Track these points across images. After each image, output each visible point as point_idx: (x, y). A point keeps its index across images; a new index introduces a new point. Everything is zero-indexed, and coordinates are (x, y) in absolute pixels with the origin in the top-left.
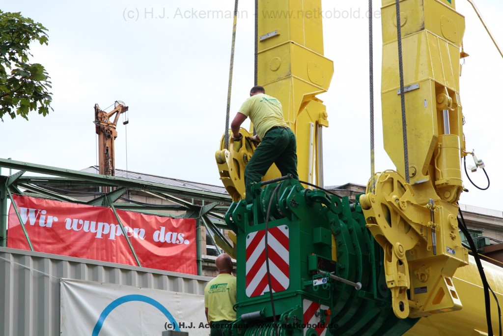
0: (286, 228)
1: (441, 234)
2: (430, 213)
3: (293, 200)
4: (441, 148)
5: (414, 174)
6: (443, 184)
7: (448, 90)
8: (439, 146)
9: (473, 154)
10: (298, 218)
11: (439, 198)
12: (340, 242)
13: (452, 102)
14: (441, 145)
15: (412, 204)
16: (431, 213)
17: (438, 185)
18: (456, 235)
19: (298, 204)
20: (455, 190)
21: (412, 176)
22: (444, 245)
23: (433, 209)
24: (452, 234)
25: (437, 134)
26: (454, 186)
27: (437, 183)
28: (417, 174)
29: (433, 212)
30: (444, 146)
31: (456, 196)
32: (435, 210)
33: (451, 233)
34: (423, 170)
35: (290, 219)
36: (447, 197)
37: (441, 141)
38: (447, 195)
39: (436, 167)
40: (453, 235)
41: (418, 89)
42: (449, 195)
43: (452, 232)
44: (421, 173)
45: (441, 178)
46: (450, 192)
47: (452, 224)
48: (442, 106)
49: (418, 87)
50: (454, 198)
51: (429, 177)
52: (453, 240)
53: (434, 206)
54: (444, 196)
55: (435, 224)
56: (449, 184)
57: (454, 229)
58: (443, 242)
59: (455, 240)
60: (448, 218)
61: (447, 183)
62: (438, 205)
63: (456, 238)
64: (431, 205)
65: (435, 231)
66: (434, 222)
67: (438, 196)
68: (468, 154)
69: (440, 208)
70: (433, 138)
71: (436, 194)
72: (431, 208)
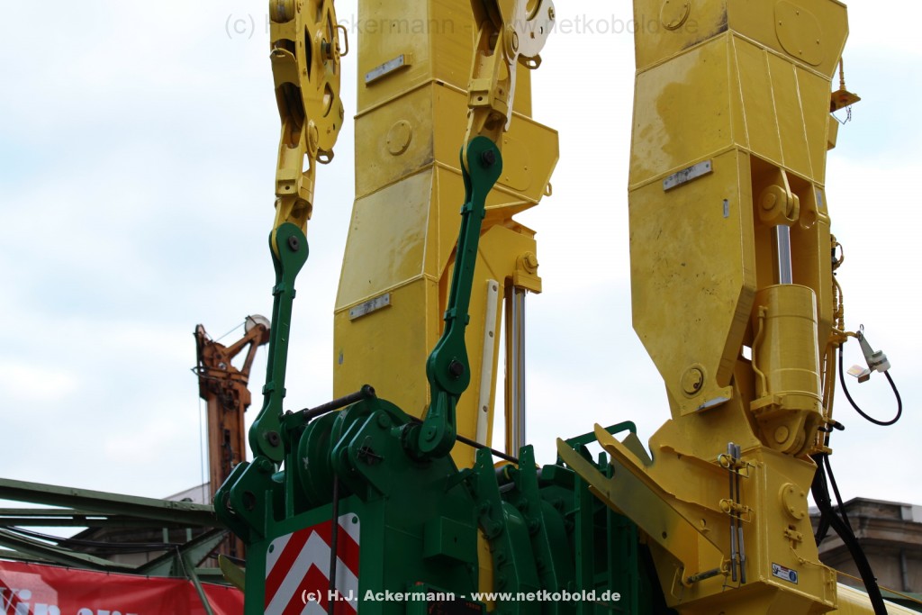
0: (355, 521)
1: (758, 530)
2: (728, 481)
3: (365, 448)
4: (765, 320)
5: (698, 387)
6: (769, 407)
7: (791, 177)
8: (761, 314)
9: (859, 336)
10: (380, 494)
11: (758, 443)
12: (500, 557)
13: (797, 206)
14: (765, 312)
15: (680, 456)
16: (730, 477)
17: (759, 411)
18: (801, 535)
19: (381, 459)
20: (800, 421)
21: (694, 390)
22: (763, 558)
23: (737, 469)
24: (790, 531)
25: (753, 284)
26: (795, 412)
27: (759, 404)
28: (704, 385)
29: (738, 477)
30: (776, 313)
31: (804, 436)
32: (741, 472)
33: (786, 529)
34: (718, 374)
35: (364, 498)
36: (781, 440)
37: (767, 301)
38: (782, 435)
39: (755, 367)
40: (794, 534)
41: (710, 173)
42: (785, 437)
43: (791, 528)
44: (714, 381)
45: (764, 393)
46: (787, 427)
47: (791, 507)
48: (773, 216)
49: (708, 170)
50: (797, 442)
51: (734, 391)
52: (795, 547)
53: (738, 461)
54: (774, 437)
55: (740, 506)
56: (782, 407)
57: (797, 520)
58: (763, 550)
59: (798, 546)
60: (780, 493)
61: (777, 403)
62: (751, 459)
63: (800, 542)
64: (730, 459)
65: (739, 523)
66: (738, 502)
67: (755, 438)
68: (850, 338)
69: (759, 467)
70: (742, 293)
71: (751, 433)
72: (731, 465)
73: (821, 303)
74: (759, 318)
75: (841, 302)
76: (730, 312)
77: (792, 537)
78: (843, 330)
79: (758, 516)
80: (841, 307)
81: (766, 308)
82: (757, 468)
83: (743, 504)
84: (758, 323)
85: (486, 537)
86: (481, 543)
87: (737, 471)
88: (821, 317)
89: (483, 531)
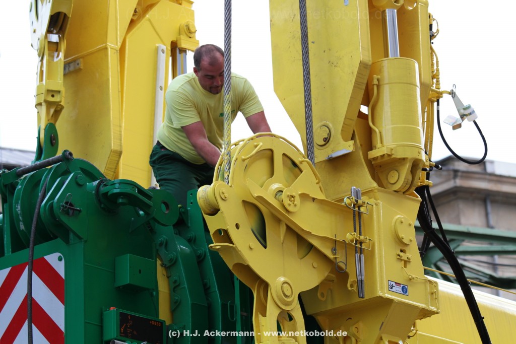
0: (60, 259)
1: (377, 256)
2: (352, 216)
3: (67, 203)
4: (378, 86)
5: (327, 140)
6: (383, 156)
8: (375, 82)
9: (452, 93)
10: (80, 238)
11: (375, 185)
14: (378, 80)
15: (314, 199)
16: (354, 214)
17: (375, 159)
18: (410, 257)
20: (407, 167)
21: (324, 143)
22: (381, 277)
23: (359, 207)
24: (402, 254)
25: (368, 58)
26: (404, 159)
27: (373, 154)
28: (331, 139)
29: (360, 214)
30: (386, 81)
31: (410, 178)
32: (362, 209)
33: (399, 252)
34: (342, 130)
35: (67, 241)
36: (393, 182)
37: (380, 71)
38: (393, 177)
39: (371, 124)
40: (404, 256)
42: (396, 179)
43: (401, 251)
44: (340, 136)
45: (379, 145)
46: (397, 171)
47: (401, 235)
48: (383, 1)
50: (406, 182)
51: (355, 144)
52: (405, 266)
53: (360, 202)
54: (387, 179)
55: (362, 237)
56: (393, 156)
57: (407, 245)
58: (381, 271)
59: (408, 265)
60: (393, 224)
61: (389, 153)
62: (370, 198)
63: (410, 262)
64: (354, 200)
65: (361, 251)
66: (360, 234)
67: (373, 181)
68: (445, 95)
69: (376, 204)
70: (360, 66)
71: (369, 177)
72: (354, 205)
73: (422, 69)
74: (374, 85)
75: (437, 66)
76: (351, 81)
77: (402, 258)
78: (439, 88)
79: (376, 244)
80: (438, 70)
81: (379, 77)
82: (374, 206)
83: (365, 236)
84: (373, 89)
85: (163, 265)
86: (160, 270)
87: (359, 209)
88: (423, 80)
89: (161, 260)
